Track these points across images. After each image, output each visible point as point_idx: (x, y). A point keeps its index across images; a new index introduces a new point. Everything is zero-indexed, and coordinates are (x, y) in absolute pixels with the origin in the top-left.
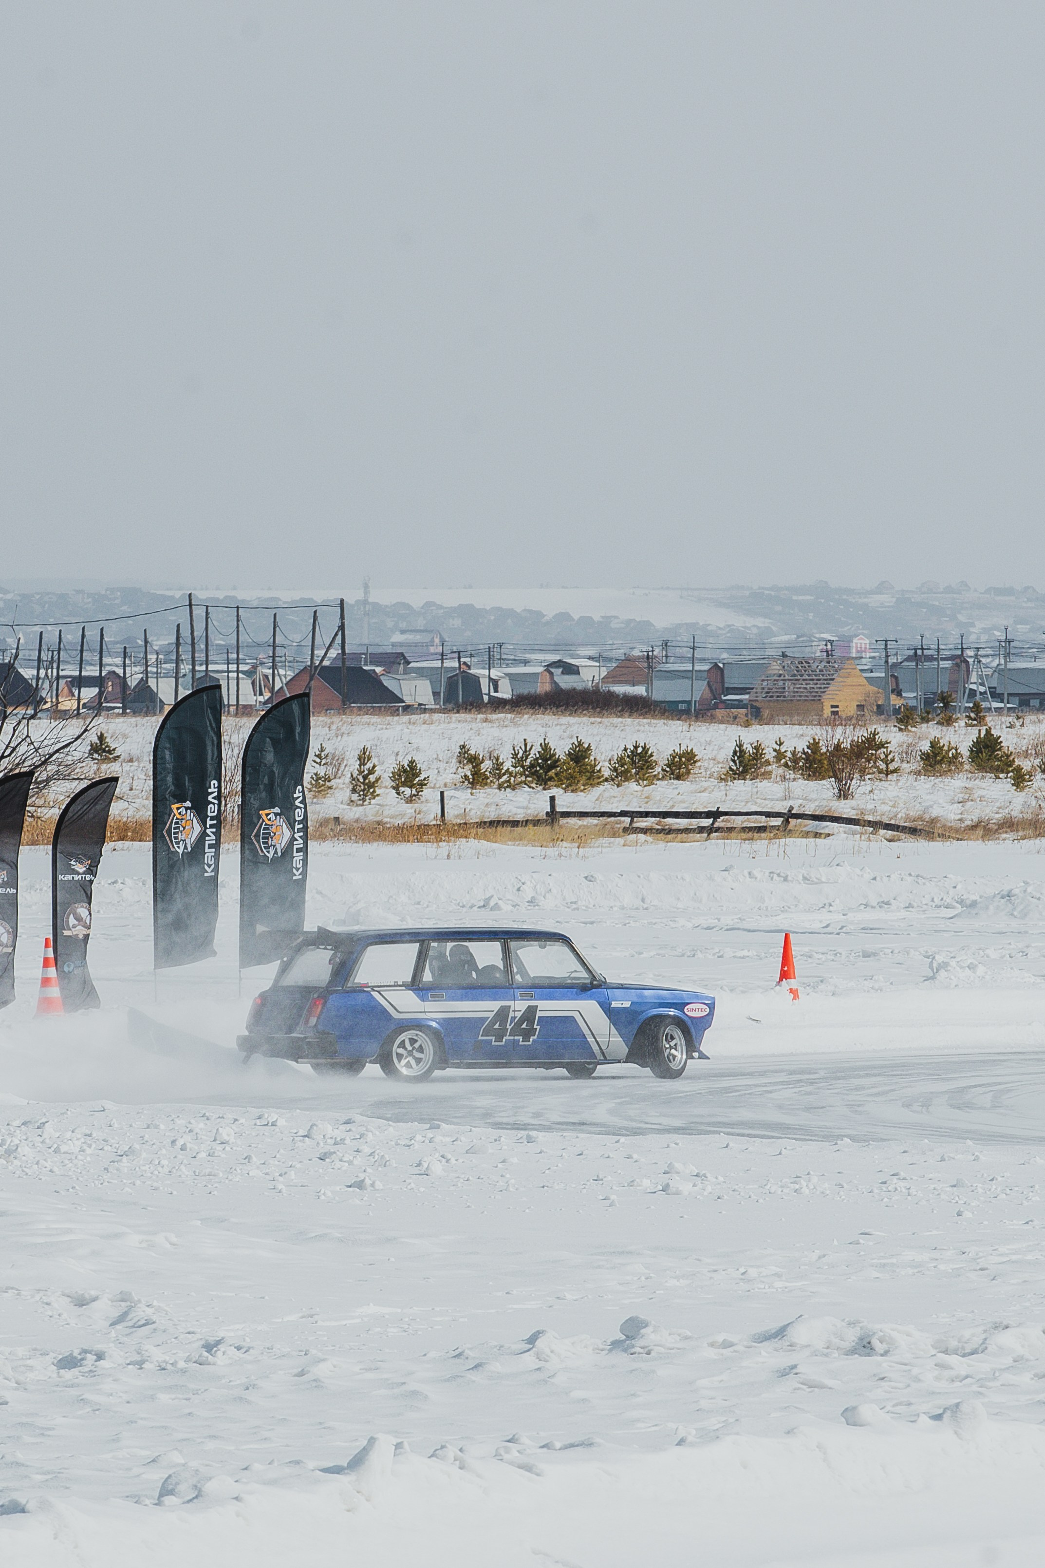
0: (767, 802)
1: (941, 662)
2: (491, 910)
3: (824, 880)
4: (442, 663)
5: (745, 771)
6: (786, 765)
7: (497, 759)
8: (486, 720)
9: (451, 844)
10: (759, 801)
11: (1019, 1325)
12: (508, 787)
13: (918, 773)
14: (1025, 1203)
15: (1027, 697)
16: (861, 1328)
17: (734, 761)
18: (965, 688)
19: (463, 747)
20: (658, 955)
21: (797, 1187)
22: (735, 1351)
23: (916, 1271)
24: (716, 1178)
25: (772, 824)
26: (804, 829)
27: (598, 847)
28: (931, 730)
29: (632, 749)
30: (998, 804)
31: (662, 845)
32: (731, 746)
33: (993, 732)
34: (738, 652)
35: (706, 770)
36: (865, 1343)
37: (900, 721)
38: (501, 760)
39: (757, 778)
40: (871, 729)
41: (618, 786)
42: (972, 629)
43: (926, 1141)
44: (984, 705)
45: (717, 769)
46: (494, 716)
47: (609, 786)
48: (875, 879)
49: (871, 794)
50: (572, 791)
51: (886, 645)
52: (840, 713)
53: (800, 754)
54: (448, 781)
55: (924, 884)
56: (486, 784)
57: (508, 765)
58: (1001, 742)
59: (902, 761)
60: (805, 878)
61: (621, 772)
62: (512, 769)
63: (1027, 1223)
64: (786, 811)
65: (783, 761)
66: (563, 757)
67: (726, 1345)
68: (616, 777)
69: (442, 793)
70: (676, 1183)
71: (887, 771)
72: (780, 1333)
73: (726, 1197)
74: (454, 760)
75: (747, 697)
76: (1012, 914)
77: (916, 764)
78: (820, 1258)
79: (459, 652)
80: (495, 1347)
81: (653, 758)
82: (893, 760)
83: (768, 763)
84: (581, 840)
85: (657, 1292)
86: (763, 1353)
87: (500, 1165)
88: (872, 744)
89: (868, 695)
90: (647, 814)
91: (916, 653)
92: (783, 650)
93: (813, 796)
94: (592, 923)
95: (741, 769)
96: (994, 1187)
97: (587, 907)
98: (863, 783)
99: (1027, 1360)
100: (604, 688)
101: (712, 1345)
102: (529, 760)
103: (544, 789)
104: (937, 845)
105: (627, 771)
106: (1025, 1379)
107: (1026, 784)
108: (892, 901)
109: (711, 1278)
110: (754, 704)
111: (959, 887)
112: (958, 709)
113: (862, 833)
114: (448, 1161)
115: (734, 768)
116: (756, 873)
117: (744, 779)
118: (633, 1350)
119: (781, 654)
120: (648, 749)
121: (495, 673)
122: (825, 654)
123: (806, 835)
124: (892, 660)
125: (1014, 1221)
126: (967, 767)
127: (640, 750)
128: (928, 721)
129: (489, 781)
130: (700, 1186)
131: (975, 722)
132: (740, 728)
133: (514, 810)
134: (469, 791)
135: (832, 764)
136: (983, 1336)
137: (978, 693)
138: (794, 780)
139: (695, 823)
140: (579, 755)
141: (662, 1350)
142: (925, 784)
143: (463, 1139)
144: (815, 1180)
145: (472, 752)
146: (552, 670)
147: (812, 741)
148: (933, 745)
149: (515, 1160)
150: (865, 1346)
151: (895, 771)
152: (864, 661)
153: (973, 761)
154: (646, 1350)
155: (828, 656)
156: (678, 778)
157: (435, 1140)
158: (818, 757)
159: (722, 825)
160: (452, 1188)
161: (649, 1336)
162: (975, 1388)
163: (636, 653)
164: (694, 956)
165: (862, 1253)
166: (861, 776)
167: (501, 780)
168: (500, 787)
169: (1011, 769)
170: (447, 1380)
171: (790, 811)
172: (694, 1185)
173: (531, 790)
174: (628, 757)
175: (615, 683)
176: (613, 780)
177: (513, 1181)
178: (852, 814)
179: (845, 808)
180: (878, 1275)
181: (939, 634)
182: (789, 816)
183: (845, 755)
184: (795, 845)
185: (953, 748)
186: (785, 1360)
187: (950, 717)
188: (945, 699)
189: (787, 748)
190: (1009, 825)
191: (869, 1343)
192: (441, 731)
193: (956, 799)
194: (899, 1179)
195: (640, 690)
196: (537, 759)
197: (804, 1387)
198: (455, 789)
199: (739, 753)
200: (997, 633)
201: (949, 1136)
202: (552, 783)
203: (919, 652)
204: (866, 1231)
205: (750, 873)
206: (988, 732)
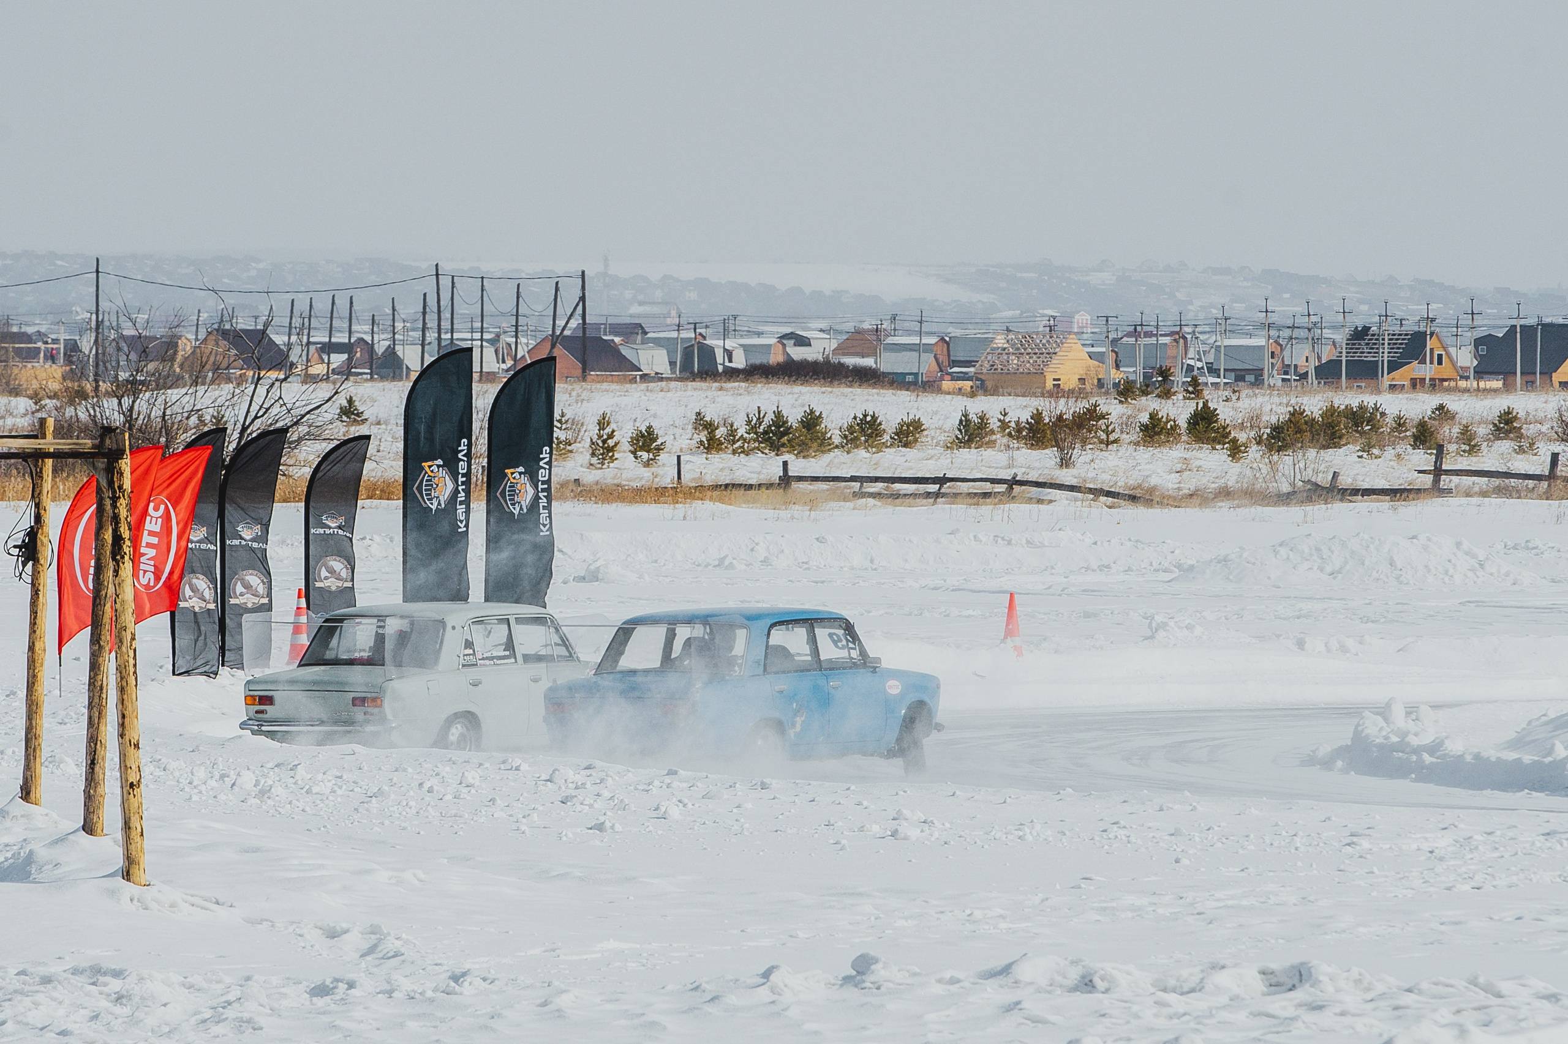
0: (992, 470)
1: (1160, 338)
2: (726, 569)
3: (1046, 544)
4: (679, 334)
5: (970, 440)
6: (1010, 435)
7: (732, 426)
8: (721, 389)
9: (687, 506)
10: (983, 468)
11: (1236, 965)
12: (742, 452)
13: (1137, 444)
14: (1241, 851)
15: (1243, 373)
16: (1084, 967)
17: (960, 430)
18: (1182, 363)
19: (698, 414)
20: (886, 613)
21: (1021, 833)
22: (962, 988)
23: (1135, 914)
24: (943, 825)
25: (996, 490)
26: (1028, 495)
27: (829, 510)
28: (1151, 403)
29: (861, 417)
30: (1215, 475)
31: (890, 509)
32: (958, 416)
33: (1210, 404)
34: (965, 326)
35: (932, 439)
36: (1087, 981)
37: (1120, 393)
38: (735, 427)
39: (982, 447)
40: (1093, 401)
41: (848, 453)
42: (1190, 307)
43: (1145, 791)
44: (1202, 380)
45: (943, 438)
46: (729, 385)
47: (839, 453)
48: (1095, 543)
49: (1092, 464)
50: (804, 457)
51: (1107, 321)
52: (1061, 387)
53: (1023, 424)
54: (684, 446)
55: (1143, 549)
56: (721, 449)
57: (742, 432)
58: (1218, 415)
59: (1122, 432)
60: (1028, 542)
61: (851, 439)
62: (746, 435)
63: (1243, 870)
64: (1010, 478)
65: (1008, 430)
66: (795, 425)
67: (954, 981)
68: (846, 444)
69: (679, 457)
70: (905, 828)
71: (1107, 441)
72: (1006, 970)
73: (952, 843)
74: (690, 427)
75: (972, 369)
76: (1228, 578)
77: (1135, 435)
78: (1043, 901)
79: (695, 324)
80: (731, 980)
81: (883, 427)
82: (1113, 431)
83: (992, 432)
84: (812, 503)
85: (887, 932)
86: (989, 989)
87: (735, 810)
88: (1093, 414)
89: (1088, 369)
90: (877, 479)
91: (1135, 329)
92: (1008, 325)
93: (1037, 464)
94: (823, 582)
95: (966, 438)
96: (1211, 836)
97: (818, 567)
98: (1084, 453)
99: (1243, 999)
100: (834, 360)
101: (940, 981)
102: (762, 427)
103: (777, 455)
104: (1155, 512)
105: (856, 439)
106: (1241, 1017)
107: (1241, 455)
108: (1112, 565)
109: (938, 919)
110: (979, 376)
111: (1177, 552)
112: (1176, 383)
113: (1083, 500)
114: (685, 805)
115: (960, 436)
116: (981, 536)
117: (970, 448)
118: (864, 985)
119: (1005, 328)
120: (877, 418)
121: (730, 344)
122: (1048, 329)
123: (1030, 500)
124: (1112, 336)
125: (1231, 869)
126: (1184, 438)
127: (869, 418)
128: (1147, 395)
129: (723, 446)
130: (928, 832)
131: (1193, 396)
132: (965, 398)
133: (749, 475)
134: (705, 455)
135: (1054, 432)
136: (1201, 976)
137: (1196, 369)
138: (1018, 448)
139: (922, 488)
140: (811, 422)
141: (891, 985)
142: (1145, 454)
143: (699, 784)
144: (1038, 827)
145: (708, 419)
146: (785, 342)
147: (1035, 412)
148: (1152, 416)
149: (749, 806)
150: (1087, 984)
151: (1115, 441)
152: (1085, 336)
153: (1190, 433)
154: (876, 985)
155: (1050, 331)
156: (906, 445)
157: (672, 785)
158: (1041, 426)
159: (948, 491)
160: (689, 831)
161: (879, 972)
162: (1192, 1025)
163: (866, 326)
164: (921, 614)
165: (1084, 897)
166: (1082, 447)
167: (735, 446)
168: (734, 452)
169: (1227, 440)
170: (685, 1012)
171: (1014, 478)
172: (922, 831)
173: (764, 455)
174: (858, 424)
175: (844, 354)
176: (843, 447)
177: (747, 825)
178: (1074, 482)
179: (1067, 476)
180: (1099, 918)
181: (1157, 312)
182: (1013, 482)
183: (1066, 426)
184: (1019, 510)
185: (1171, 420)
186: (1009, 997)
187: (1169, 391)
188: (1165, 373)
189: (1012, 418)
190: (1225, 493)
191: (1091, 981)
192: (677, 399)
193: (1174, 468)
194: (1119, 827)
195: (869, 362)
196: (770, 426)
197: (1028, 1022)
198: (690, 454)
199: (965, 422)
200: (1214, 311)
201: (1167, 789)
202: (784, 449)
203: (1139, 328)
204: (1088, 876)
205: (975, 537)
206: (1205, 404)
